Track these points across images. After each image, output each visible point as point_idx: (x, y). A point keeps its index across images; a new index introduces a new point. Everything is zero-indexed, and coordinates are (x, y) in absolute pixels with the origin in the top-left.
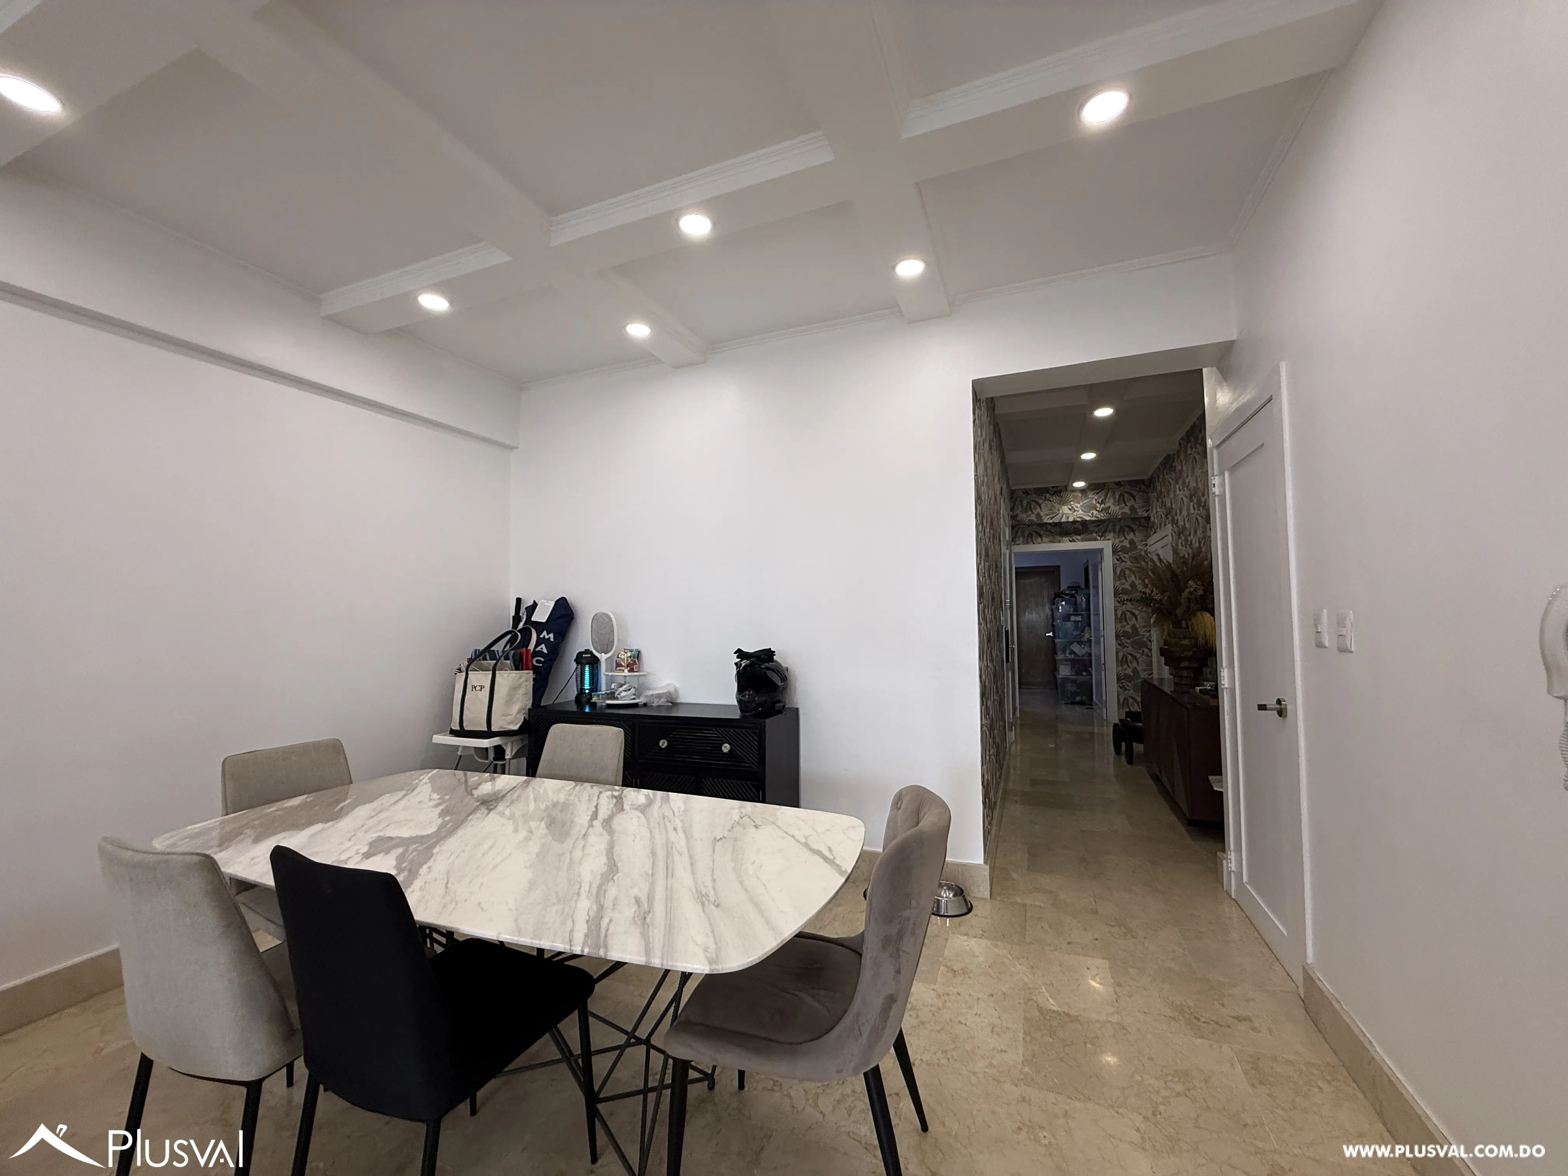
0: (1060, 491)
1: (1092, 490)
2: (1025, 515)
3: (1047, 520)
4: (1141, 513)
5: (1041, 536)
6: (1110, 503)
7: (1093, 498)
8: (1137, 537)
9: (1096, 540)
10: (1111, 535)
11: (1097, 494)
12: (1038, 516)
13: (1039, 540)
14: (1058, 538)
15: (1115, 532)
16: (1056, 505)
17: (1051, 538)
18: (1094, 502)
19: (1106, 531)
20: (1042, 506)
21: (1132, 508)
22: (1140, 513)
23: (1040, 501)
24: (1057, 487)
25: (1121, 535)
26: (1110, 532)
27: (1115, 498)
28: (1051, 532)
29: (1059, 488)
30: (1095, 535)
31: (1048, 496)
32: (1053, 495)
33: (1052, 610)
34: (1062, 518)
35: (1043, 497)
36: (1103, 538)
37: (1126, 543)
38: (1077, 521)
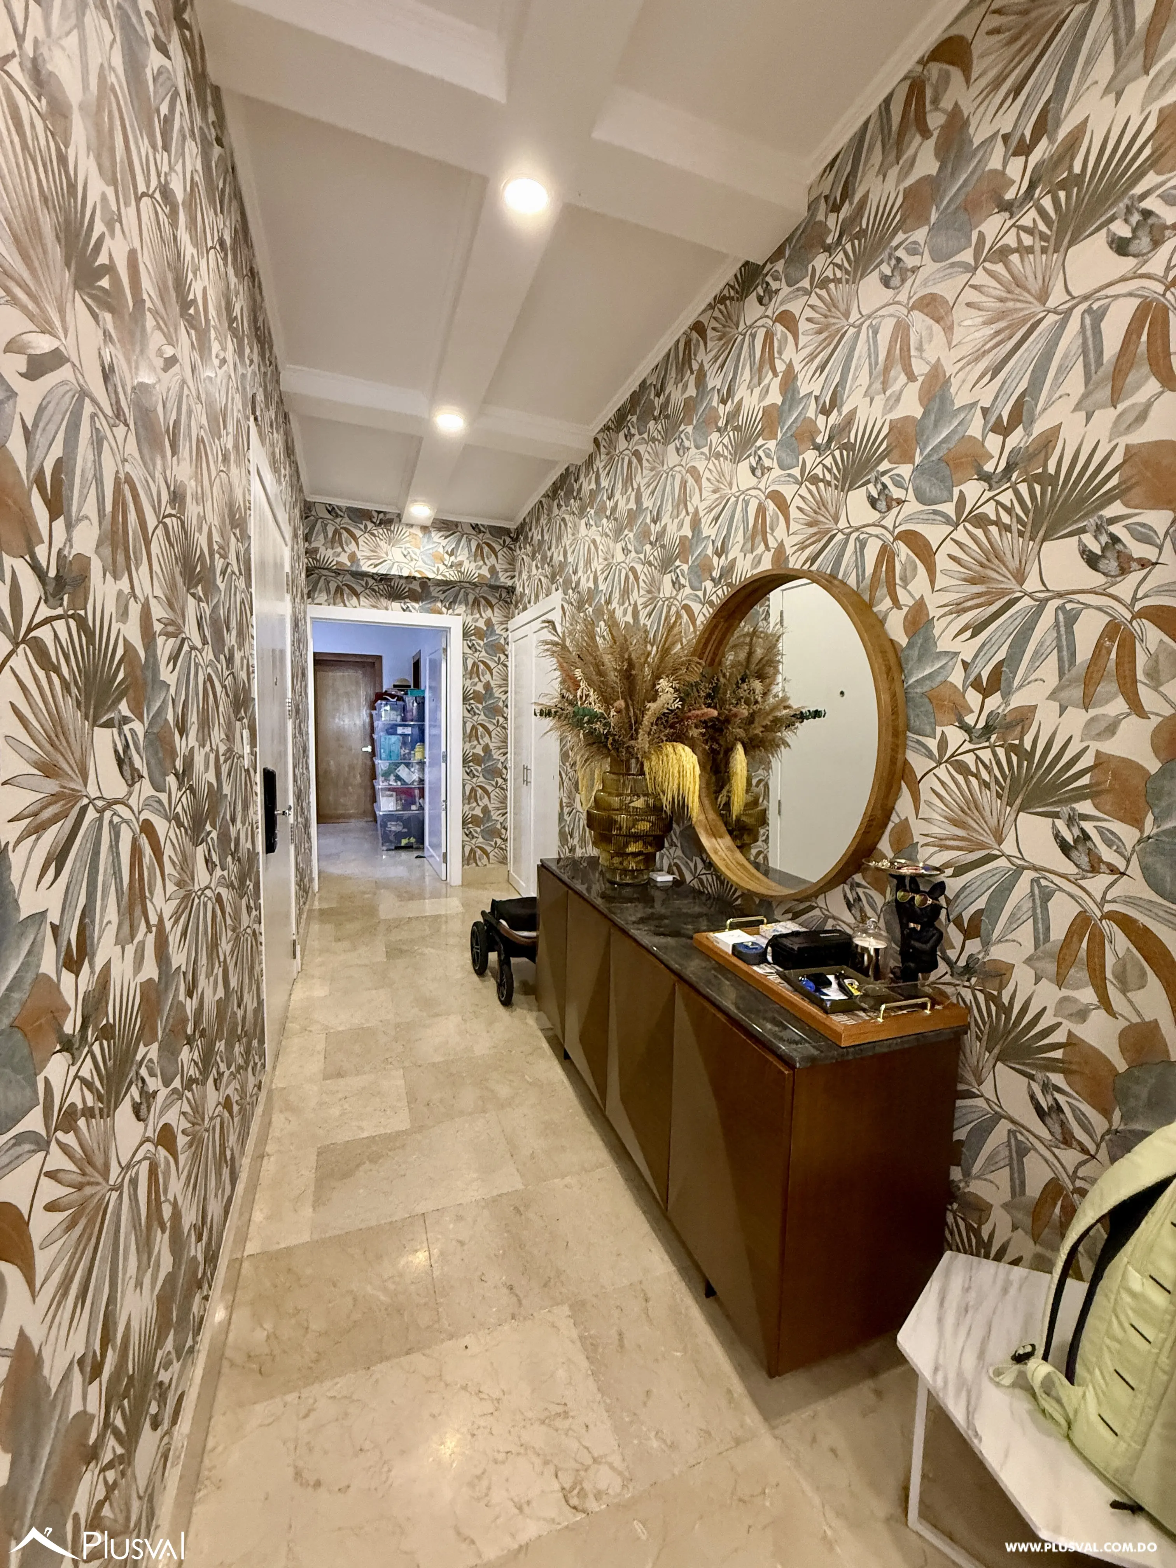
0: (390, 522)
1: (439, 530)
2: (330, 553)
3: (366, 567)
4: (504, 579)
5: (357, 595)
6: (463, 555)
7: (439, 542)
8: (496, 616)
9: (440, 613)
10: (461, 609)
11: (446, 537)
12: (353, 557)
13: (354, 600)
14: (384, 602)
15: (467, 605)
16: (382, 543)
17: (372, 601)
18: (441, 550)
19: (454, 602)
20: (361, 541)
21: (492, 570)
22: (502, 580)
23: (358, 533)
24: (385, 513)
25: (476, 611)
26: (460, 603)
27: (470, 550)
28: (374, 590)
29: (388, 516)
30: (439, 604)
31: (370, 525)
32: (380, 524)
33: (371, 716)
34: (391, 568)
35: (362, 527)
36: (450, 611)
37: (481, 624)
38: (414, 578)
